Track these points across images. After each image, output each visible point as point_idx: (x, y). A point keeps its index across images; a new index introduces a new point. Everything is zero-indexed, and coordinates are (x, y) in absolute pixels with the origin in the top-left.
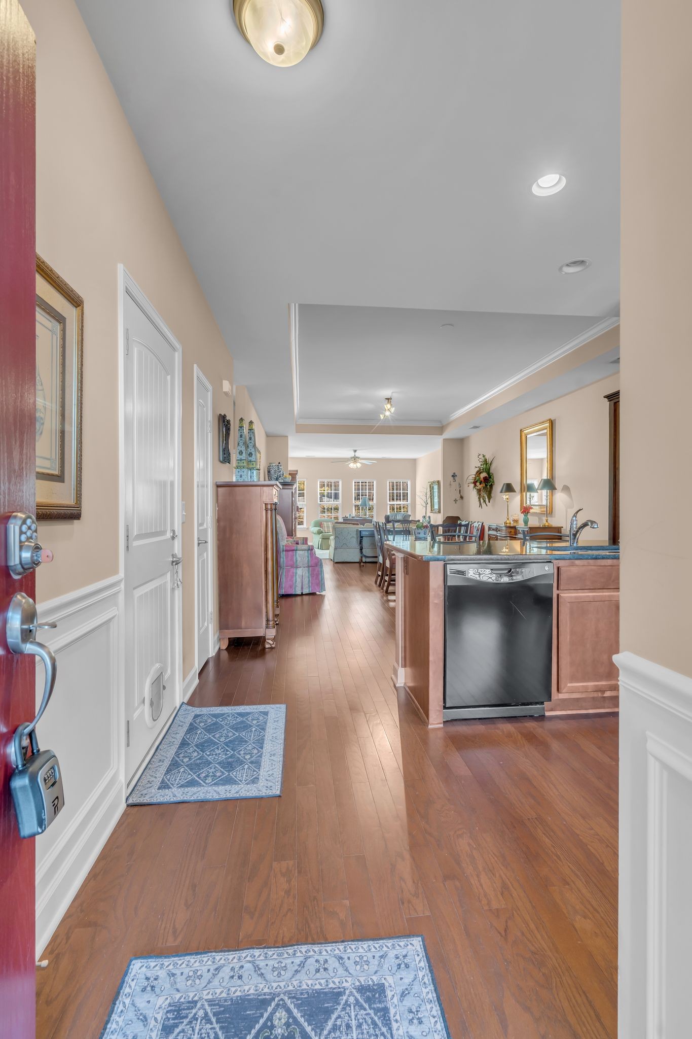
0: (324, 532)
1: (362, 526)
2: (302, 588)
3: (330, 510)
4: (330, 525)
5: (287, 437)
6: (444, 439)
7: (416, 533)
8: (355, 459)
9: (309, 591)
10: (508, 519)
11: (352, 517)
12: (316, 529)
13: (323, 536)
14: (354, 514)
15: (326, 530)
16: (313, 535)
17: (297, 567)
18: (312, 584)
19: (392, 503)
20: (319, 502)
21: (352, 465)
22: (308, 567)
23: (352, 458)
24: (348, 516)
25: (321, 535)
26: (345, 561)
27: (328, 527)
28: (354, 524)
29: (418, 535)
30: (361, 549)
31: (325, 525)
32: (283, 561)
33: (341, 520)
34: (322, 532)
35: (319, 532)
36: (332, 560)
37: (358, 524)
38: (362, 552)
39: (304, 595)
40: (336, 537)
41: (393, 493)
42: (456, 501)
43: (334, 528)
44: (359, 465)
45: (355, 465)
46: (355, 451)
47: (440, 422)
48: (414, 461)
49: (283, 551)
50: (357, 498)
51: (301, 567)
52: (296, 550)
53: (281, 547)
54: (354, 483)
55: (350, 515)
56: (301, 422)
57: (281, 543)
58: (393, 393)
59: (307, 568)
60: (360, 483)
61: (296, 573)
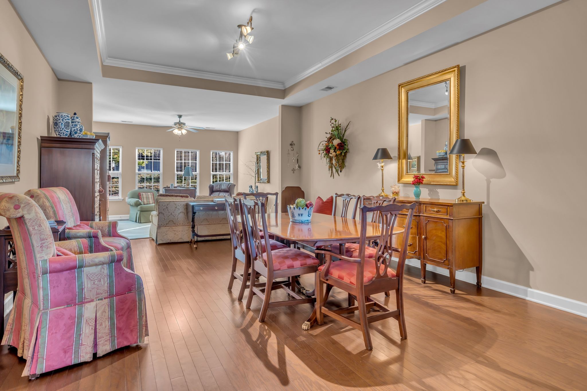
0: (142, 203)
1: (193, 199)
2: (95, 345)
3: (149, 179)
4: (150, 196)
5: (91, 83)
6: (282, 106)
7: (296, 215)
8: (180, 125)
9: (113, 346)
10: (383, 191)
11: (175, 187)
12: (134, 200)
13: (141, 208)
14: (176, 185)
15: (145, 201)
16: (130, 207)
17: (82, 303)
18: (119, 329)
19: (214, 173)
20: (137, 171)
21: (176, 132)
22: (111, 296)
23: (175, 124)
24: (170, 185)
25: (139, 207)
26: (172, 241)
27: (147, 198)
28: (182, 197)
29: (297, 218)
30: (193, 227)
31: (145, 196)
32: (45, 296)
33: (162, 192)
34: (140, 204)
35: (137, 205)
36: (153, 240)
37: (187, 197)
38: (193, 231)
39: (100, 358)
40: (159, 213)
41: (216, 164)
42: (293, 170)
43: (157, 202)
44: (184, 132)
45: (180, 132)
46: (180, 116)
47: (283, 83)
48: (237, 134)
49: (44, 273)
50: (180, 169)
51: (92, 301)
52: (81, 267)
53: (40, 264)
54: (176, 153)
55: (172, 185)
56: (109, 62)
57: (38, 256)
58: (254, 11)
59: (106, 301)
60: (183, 153)
61: (81, 316)
